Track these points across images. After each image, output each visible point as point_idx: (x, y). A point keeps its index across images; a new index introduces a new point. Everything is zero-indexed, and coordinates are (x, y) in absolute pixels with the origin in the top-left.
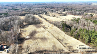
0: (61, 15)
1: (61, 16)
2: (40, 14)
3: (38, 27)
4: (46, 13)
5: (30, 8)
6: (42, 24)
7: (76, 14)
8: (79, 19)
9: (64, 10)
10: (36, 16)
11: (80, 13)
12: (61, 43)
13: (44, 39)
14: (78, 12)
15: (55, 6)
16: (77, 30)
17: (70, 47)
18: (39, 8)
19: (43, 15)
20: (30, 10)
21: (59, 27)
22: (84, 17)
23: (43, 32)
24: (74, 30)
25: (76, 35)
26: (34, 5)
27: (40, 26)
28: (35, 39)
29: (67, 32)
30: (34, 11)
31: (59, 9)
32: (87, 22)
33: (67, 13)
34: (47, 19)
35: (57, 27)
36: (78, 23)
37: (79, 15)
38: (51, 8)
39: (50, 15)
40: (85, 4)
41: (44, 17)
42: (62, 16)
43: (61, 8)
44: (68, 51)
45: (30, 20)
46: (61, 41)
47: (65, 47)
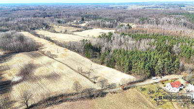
0: (79, 29)
1: (78, 31)
2: (34, 29)
3: (35, 56)
4: (47, 27)
5: (7, 18)
6: (43, 50)
7: (104, 26)
8: (111, 34)
9: (83, 20)
10: (26, 34)
11: (112, 23)
12: (87, 78)
13: (53, 77)
14: (107, 23)
15: (64, 12)
16: (111, 53)
17: (103, 82)
18: (28, 16)
19: (40, 32)
20: (8, 22)
21: (78, 52)
22: (118, 31)
23: (50, 63)
24: (106, 53)
25: (110, 60)
26: (15, 10)
27: (40, 53)
28: (35, 79)
29: (94, 59)
30: (17, 24)
31: (72, 17)
32: (124, 38)
33: (89, 25)
34: (53, 39)
35: (75, 51)
36: (110, 42)
37: (111, 27)
38: (56, 17)
39: (57, 30)
40: (116, 7)
41: (45, 36)
42: (81, 31)
43: (77, 15)
44: (100, 88)
45: (14, 44)
46: (87, 75)
47: (95, 83)
